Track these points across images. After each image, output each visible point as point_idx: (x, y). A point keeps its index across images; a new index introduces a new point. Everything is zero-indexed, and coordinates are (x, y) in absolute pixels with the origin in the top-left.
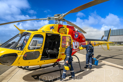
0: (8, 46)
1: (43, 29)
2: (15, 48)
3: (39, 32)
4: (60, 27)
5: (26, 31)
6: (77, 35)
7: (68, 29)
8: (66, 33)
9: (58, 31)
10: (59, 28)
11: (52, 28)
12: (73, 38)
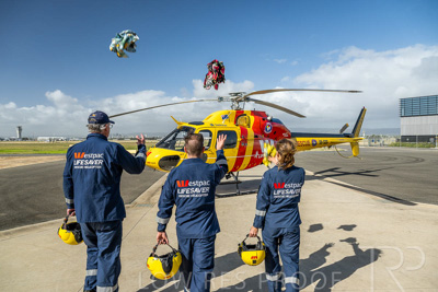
0: (166, 147)
1: (211, 120)
2: (173, 148)
3: (206, 126)
4: (240, 113)
5: (187, 125)
6: (269, 128)
7: (252, 118)
8: (249, 125)
9: (236, 122)
10: (237, 117)
11: (225, 117)
12: (263, 133)
